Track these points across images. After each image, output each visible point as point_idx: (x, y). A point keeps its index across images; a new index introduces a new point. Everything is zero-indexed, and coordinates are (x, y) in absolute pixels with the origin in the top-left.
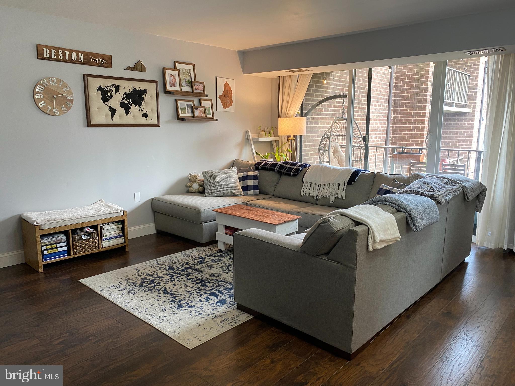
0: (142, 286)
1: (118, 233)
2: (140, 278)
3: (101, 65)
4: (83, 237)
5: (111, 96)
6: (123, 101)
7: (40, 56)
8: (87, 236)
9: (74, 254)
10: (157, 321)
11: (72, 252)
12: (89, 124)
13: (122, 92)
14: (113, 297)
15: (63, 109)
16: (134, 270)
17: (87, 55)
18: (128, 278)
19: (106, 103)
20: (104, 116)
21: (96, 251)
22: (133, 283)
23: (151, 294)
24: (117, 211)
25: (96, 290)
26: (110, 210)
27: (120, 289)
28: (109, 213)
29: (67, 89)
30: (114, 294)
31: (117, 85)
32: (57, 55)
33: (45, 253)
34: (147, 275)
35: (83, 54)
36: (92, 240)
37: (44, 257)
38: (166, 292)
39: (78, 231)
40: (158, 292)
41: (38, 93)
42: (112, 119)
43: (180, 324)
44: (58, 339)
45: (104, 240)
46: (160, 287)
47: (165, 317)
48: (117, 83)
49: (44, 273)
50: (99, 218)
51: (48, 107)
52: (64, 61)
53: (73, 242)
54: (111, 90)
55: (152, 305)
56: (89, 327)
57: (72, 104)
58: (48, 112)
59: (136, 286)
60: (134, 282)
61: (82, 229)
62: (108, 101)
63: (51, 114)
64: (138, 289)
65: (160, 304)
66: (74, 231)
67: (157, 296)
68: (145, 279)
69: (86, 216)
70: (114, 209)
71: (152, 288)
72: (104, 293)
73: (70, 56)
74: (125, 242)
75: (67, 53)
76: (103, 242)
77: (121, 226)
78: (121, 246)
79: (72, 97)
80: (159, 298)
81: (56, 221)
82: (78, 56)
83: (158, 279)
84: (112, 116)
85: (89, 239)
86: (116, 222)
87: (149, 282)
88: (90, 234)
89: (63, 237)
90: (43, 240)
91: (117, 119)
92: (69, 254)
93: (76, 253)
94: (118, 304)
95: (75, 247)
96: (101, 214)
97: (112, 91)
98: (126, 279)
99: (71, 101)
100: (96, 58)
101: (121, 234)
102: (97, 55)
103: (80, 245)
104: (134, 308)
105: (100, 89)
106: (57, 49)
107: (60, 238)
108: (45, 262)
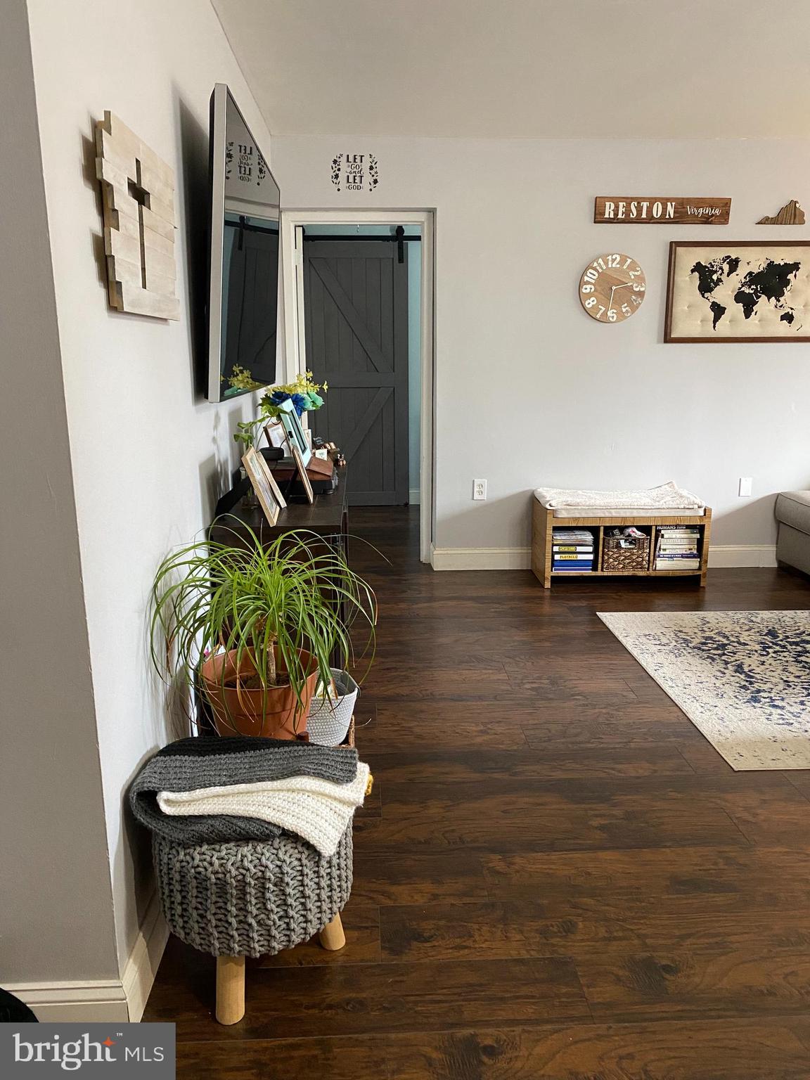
0: (699, 649)
1: (690, 549)
2: (703, 635)
3: (707, 220)
4: (622, 542)
5: (719, 280)
6: (742, 289)
7: (599, 218)
8: (631, 543)
9: (602, 570)
10: (697, 709)
11: (600, 566)
12: (668, 339)
13: (742, 271)
14: (640, 652)
15: (624, 310)
16: (699, 621)
17: (681, 204)
18: (681, 629)
19: (706, 295)
20: (699, 322)
21: (641, 573)
22: (685, 640)
23: (709, 665)
24: (691, 507)
25: (617, 633)
26: (679, 502)
27: (658, 642)
28: (676, 506)
29: (636, 273)
30: (643, 647)
31: (733, 257)
32: (628, 211)
33: (557, 557)
34: (719, 633)
35: (674, 204)
36: (638, 551)
37: (555, 563)
38: (739, 669)
39: (616, 532)
40: (725, 666)
41: (588, 283)
42: (714, 327)
43: (739, 726)
44: (532, 682)
45: (659, 557)
46: (733, 659)
47: (716, 706)
48: (734, 253)
49: (551, 590)
50: (656, 513)
51: (600, 307)
52: (638, 221)
53: (603, 548)
54: (721, 268)
55: (701, 683)
56: (583, 682)
57: (642, 300)
58: (598, 316)
59: (688, 646)
60: (688, 638)
61: (622, 529)
62: (710, 290)
63: (604, 320)
64: (690, 651)
65: (717, 685)
66: (609, 530)
67: (720, 671)
68: (711, 638)
69: (632, 507)
70: (686, 502)
71: (715, 657)
72: (628, 643)
73: (650, 210)
74: (700, 569)
75: (645, 205)
76: (658, 559)
77: (698, 536)
78: (690, 573)
79: (642, 287)
80: (722, 675)
81: (580, 507)
82: (665, 209)
83: (735, 644)
84: (716, 320)
85: (633, 549)
86: (688, 527)
87: (715, 646)
88: (635, 540)
89: (589, 537)
90: (555, 536)
91: (724, 328)
92: (595, 569)
93: (607, 568)
94: (644, 664)
95: (606, 558)
96: (660, 507)
97: (723, 270)
98: (677, 629)
99: (641, 294)
100: (698, 208)
101: (695, 552)
102: (699, 202)
103: (615, 556)
104: (667, 678)
105: (698, 268)
106: (628, 200)
107: (583, 537)
108: (555, 573)
